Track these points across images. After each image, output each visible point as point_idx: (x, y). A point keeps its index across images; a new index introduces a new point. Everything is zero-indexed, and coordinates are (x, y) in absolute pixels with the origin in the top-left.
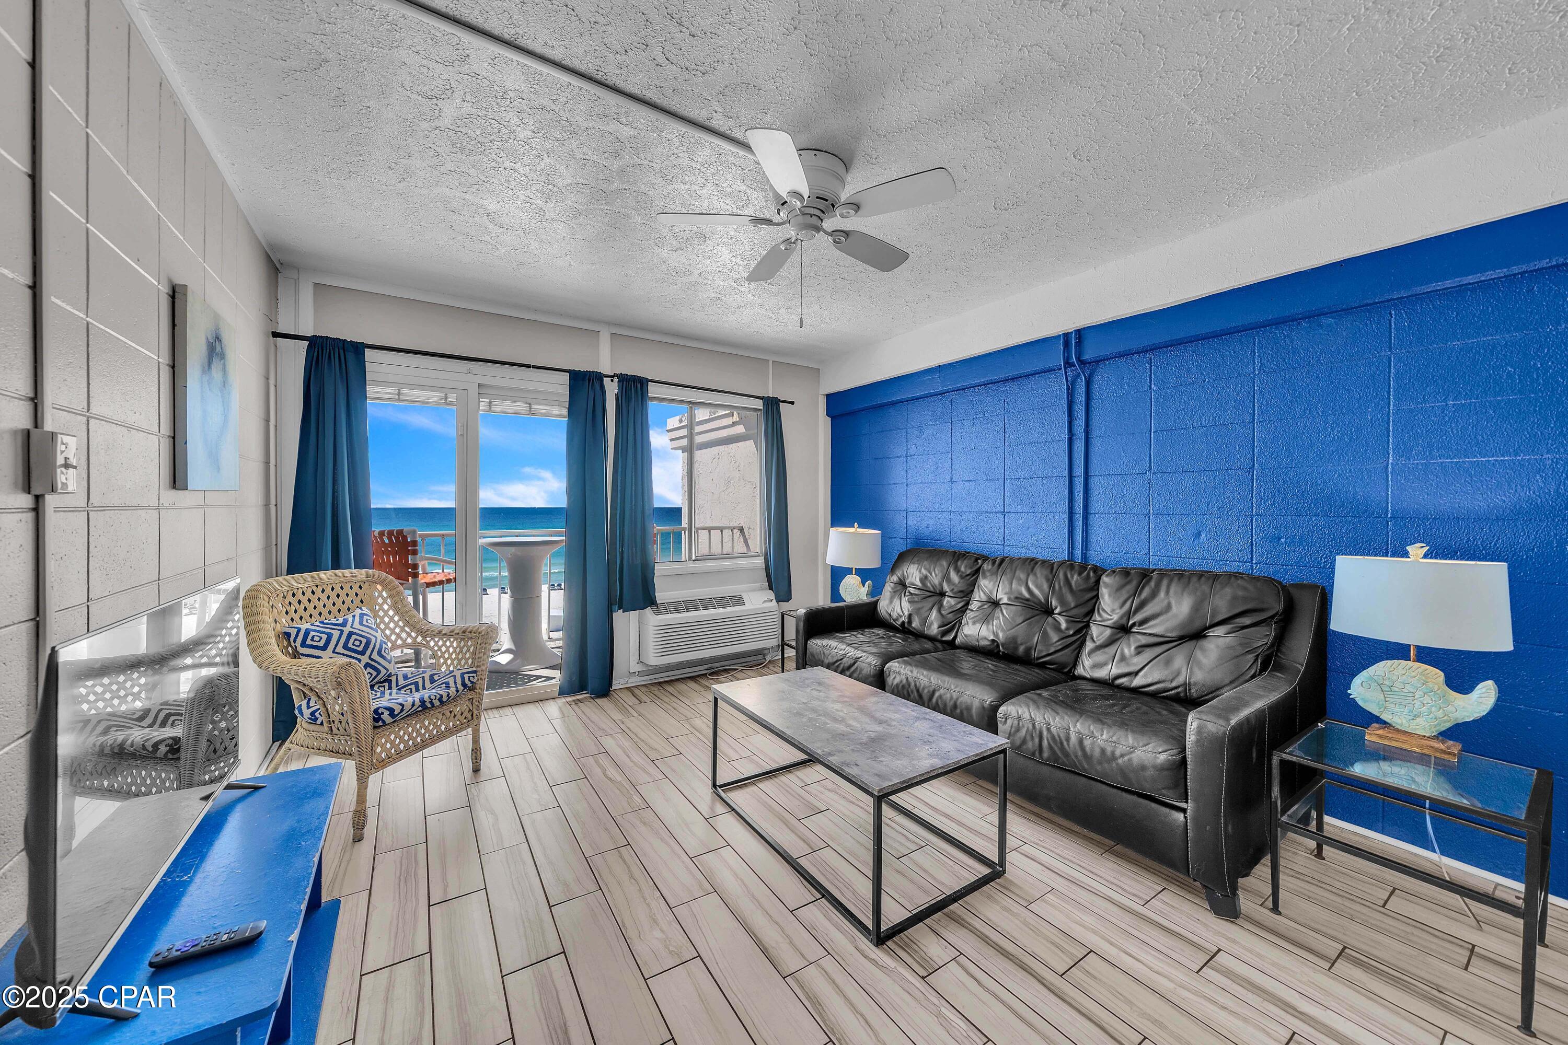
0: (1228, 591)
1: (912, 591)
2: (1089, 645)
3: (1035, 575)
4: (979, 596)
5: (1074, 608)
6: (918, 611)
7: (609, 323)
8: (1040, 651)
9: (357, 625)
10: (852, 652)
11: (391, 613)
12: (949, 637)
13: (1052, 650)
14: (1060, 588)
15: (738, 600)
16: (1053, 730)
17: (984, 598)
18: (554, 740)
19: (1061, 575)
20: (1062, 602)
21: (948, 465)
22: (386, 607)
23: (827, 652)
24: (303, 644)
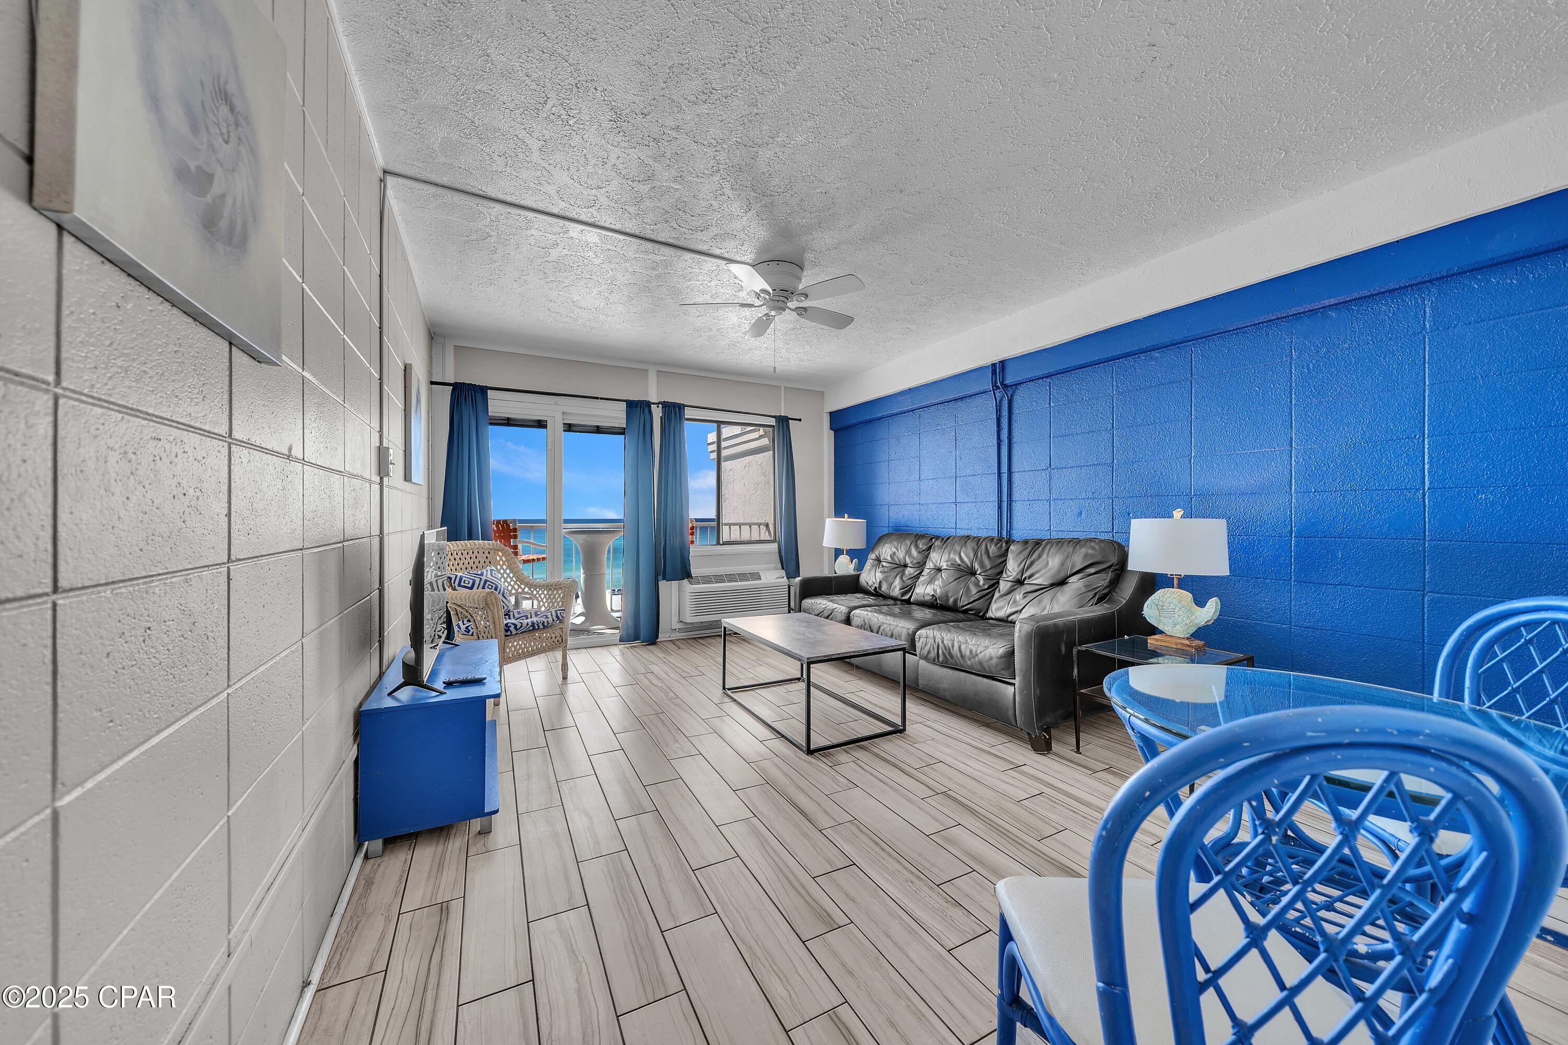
0: (1083, 550)
1: (884, 564)
2: (997, 595)
3: (966, 547)
4: (930, 565)
5: (990, 569)
6: (886, 579)
7: (654, 363)
8: (964, 601)
9: (489, 575)
10: (831, 605)
11: (508, 571)
12: (906, 597)
13: (972, 600)
14: (981, 555)
15: (756, 576)
16: (945, 642)
17: (932, 566)
18: (617, 666)
19: (983, 547)
20: (982, 565)
21: (917, 467)
22: (505, 567)
23: (814, 607)
24: (459, 585)
